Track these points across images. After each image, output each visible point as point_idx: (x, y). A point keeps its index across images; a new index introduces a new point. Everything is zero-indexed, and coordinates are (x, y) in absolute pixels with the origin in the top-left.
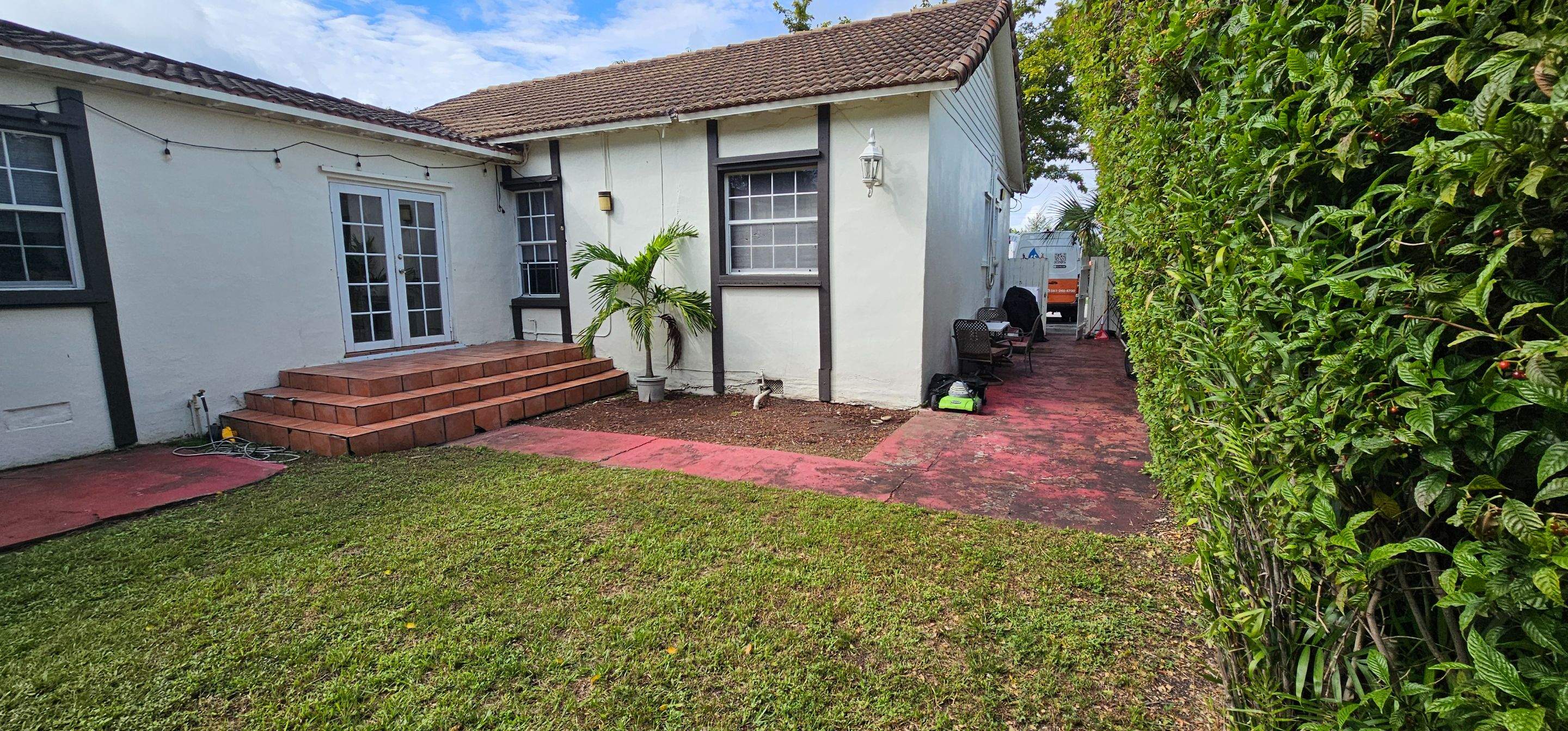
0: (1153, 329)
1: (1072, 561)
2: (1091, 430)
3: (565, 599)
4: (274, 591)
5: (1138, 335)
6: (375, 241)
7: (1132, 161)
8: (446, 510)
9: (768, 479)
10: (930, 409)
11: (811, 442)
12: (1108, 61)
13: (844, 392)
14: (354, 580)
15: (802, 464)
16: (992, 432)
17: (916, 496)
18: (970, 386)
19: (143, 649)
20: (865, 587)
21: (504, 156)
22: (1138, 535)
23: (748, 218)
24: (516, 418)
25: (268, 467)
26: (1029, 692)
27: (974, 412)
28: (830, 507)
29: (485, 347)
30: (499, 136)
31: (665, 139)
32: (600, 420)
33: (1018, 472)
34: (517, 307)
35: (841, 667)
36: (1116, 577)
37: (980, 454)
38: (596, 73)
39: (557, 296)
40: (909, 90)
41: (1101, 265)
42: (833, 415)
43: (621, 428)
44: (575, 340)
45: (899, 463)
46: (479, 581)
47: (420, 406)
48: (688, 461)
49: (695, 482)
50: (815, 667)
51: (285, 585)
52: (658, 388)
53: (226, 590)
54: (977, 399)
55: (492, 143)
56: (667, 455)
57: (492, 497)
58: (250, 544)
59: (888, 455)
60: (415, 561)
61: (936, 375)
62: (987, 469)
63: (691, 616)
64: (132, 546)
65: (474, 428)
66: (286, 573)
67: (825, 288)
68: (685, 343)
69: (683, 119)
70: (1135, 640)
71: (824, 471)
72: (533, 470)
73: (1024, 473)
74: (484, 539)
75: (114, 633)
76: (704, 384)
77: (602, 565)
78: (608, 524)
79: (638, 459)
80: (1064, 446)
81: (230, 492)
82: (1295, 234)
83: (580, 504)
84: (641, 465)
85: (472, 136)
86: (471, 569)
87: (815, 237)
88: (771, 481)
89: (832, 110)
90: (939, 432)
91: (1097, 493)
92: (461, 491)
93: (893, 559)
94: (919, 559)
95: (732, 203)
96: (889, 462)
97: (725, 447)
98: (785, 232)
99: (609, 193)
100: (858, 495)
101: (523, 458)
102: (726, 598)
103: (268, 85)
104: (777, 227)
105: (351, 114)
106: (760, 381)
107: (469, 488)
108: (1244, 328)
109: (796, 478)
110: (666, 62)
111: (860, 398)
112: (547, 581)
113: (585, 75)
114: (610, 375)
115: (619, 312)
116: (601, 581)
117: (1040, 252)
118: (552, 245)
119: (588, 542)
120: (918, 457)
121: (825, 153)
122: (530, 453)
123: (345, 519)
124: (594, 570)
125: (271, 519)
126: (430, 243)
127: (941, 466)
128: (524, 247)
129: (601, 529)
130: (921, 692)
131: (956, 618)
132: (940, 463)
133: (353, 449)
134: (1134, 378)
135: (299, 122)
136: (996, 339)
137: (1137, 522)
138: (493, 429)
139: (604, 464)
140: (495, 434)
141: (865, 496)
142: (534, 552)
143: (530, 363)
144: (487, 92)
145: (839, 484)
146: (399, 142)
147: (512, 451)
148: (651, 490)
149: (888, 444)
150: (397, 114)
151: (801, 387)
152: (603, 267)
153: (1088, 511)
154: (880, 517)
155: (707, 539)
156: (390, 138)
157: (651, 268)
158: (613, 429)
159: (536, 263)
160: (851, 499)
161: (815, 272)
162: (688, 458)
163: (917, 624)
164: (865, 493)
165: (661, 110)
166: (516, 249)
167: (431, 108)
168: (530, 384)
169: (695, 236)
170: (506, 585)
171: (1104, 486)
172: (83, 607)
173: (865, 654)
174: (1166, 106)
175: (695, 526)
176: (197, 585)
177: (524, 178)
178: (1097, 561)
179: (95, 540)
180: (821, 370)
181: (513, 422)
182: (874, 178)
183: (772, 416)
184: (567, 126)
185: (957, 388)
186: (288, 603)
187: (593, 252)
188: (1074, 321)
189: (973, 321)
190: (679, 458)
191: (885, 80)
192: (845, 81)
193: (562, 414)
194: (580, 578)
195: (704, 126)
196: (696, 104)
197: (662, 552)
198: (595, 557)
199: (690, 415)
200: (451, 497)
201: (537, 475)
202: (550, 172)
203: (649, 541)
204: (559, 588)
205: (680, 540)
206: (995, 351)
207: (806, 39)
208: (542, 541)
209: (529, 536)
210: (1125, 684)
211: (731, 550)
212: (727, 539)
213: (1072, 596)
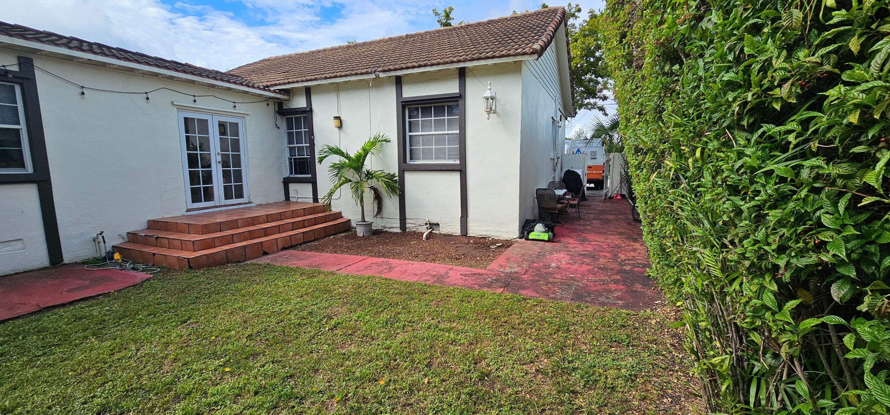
0: (655, 194)
1: (610, 326)
2: (615, 250)
3: (318, 352)
4: (145, 350)
5: (643, 197)
6: (205, 145)
7: (640, 99)
8: (247, 300)
9: (433, 281)
10: (524, 239)
11: (457, 259)
12: (625, 43)
13: (474, 230)
14: (192, 343)
15: (452, 271)
16: (560, 252)
17: (518, 289)
18: (546, 226)
19: (67, 386)
20: (493, 343)
21: (278, 96)
22: (646, 311)
23: (418, 131)
24: (286, 246)
25: (141, 276)
26: (590, 404)
27: (549, 241)
28: (470, 296)
29: (268, 205)
30: (276, 85)
31: (372, 87)
32: (334, 247)
33: (576, 275)
34: (287, 182)
35: (480, 390)
36: (635, 335)
37: (554, 265)
38: (331, 50)
39: (310, 176)
40: (510, 60)
41: (616, 157)
42: (469, 243)
43: (347, 251)
44: (319, 201)
45: (508, 270)
46: (267, 342)
47: (230, 240)
48: (386, 271)
49: (391, 282)
50: (465, 391)
51: (153, 346)
52: (368, 228)
53: (117, 349)
54: (550, 233)
55: (272, 89)
56: (374, 267)
57: (273, 292)
58: (131, 322)
59: (501, 266)
60: (229, 331)
61: (527, 220)
62: (558, 273)
63: (392, 361)
64: (61, 324)
65: (262, 252)
66: (153, 339)
67: (464, 170)
68: (384, 202)
69: (382, 75)
70: (648, 372)
71: (465, 275)
72: (297, 276)
73: (579, 276)
74: (269, 317)
75: (50, 376)
76: (395, 226)
77: (339, 332)
78: (342, 308)
79: (357, 269)
80: (601, 260)
81: (119, 291)
82: (749, 140)
83: (325, 296)
84: (359, 273)
85: (261, 85)
86: (263, 335)
87: (457, 142)
89: (467, 70)
90: (531, 252)
91: (621, 287)
92: (255, 289)
93: (507, 326)
94: (522, 326)
95: (410, 123)
96: (502, 270)
97: (408, 262)
98: (440, 139)
99: (340, 117)
100: (485, 289)
101: (292, 270)
102: (412, 351)
103: (142, 55)
104: (436, 136)
105: (191, 72)
106: (426, 224)
107: (261, 287)
108: (716, 194)
109: (448, 280)
110: (371, 43)
111: (484, 233)
112: (307, 342)
113: (325, 50)
114: (340, 221)
115: (347, 184)
116: (338, 341)
117: (582, 150)
118: (306, 147)
119: (331, 318)
120: (518, 267)
121: (463, 95)
122: (295, 266)
123: (187, 306)
124: (334, 335)
125: (143, 307)
126: (236, 145)
127: (532, 272)
128: (290, 149)
129: (338, 311)
130: (528, 404)
131: (545, 361)
132: (531, 271)
133: (191, 265)
134: (639, 221)
135: (160, 76)
136: (559, 199)
137: (644, 303)
138: (273, 253)
139: (338, 272)
140: (274, 255)
141: (489, 290)
142: (299, 324)
143: (294, 214)
144: (269, 60)
145: (474, 283)
146: (218, 88)
147: (285, 265)
148: (366, 287)
149: (501, 259)
150: (217, 72)
151: (450, 227)
152: (336, 159)
153: (616, 297)
154: (499, 302)
155: (399, 316)
156: (213, 86)
157: (364, 160)
158: (343, 252)
159: (297, 157)
160: (482, 291)
161: (458, 162)
162: (386, 268)
163: (523, 364)
164: (489, 288)
165: (369, 70)
166: (286, 149)
167: (236, 69)
168: (295, 226)
169: (389, 141)
170: (283, 344)
171: (624, 282)
172: (31, 361)
173: (494, 383)
174: (662, 69)
175: (393, 309)
176: (99, 347)
177: (290, 109)
178: (624, 326)
179: (38, 320)
180: (461, 217)
181: (284, 249)
182: (491, 109)
183: (434, 244)
184: (316, 79)
185: (539, 227)
186: (154, 357)
187: (331, 150)
188: (602, 189)
189: (547, 189)
190: (381, 268)
191: (496, 54)
192: (474, 55)
193: (313, 243)
194: (326, 340)
195: (394, 80)
196: (390, 67)
197: (374, 324)
198: (335, 327)
199: (387, 244)
200: (249, 292)
201: (299, 279)
202: (305, 106)
203: (366, 317)
204: (314, 346)
205: (384, 316)
206: (559, 206)
207: (450, 30)
208: (304, 318)
209: (296, 315)
210: (644, 398)
211: (414, 322)
212: (411, 316)
213: (611, 347)
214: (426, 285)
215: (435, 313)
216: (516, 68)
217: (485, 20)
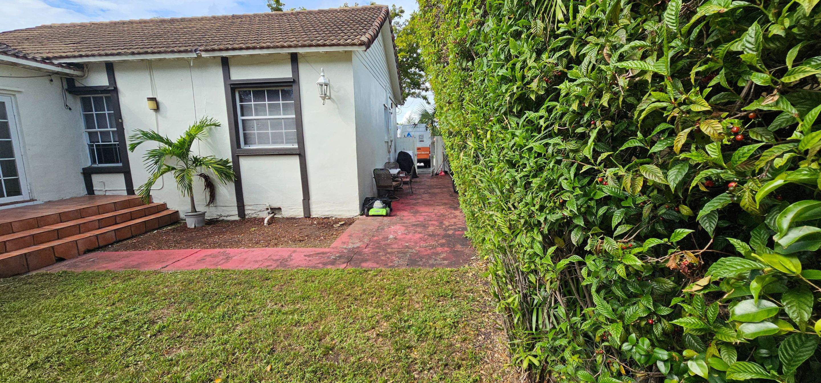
0: (464, 170)
1: (437, 284)
2: (440, 219)
3: (135, 365)
5: (457, 172)
7: (449, 90)
8: (29, 321)
9: (275, 265)
10: (365, 216)
11: (300, 241)
12: (435, 42)
13: (317, 211)
15: (295, 254)
16: (396, 224)
17: (360, 263)
18: (384, 202)
20: (336, 317)
21: (66, 71)
22: (464, 266)
23: (252, 115)
24: (91, 248)
26: (423, 355)
27: (386, 215)
28: (314, 276)
29: (62, 202)
30: (61, 57)
31: (193, 66)
32: (159, 242)
33: (410, 243)
34: (88, 173)
35: (325, 365)
36: (457, 288)
37: (391, 236)
38: (140, 22)
39: (120, 165)
40: (341, 49)
41: (439, 140)
42: (312, 224)
43: (175, 246)
44: (136, 193)
45: (350, 246)
48: (223, 261)
49: (229, 273)
50: (310, 369)
52: (200, 218)
54: (388, 209)
55: (56, 62)
56: (208, 259)
57: (71, 305)
59: (344, 243)
61: (367, 198)
62: (395, 243)
63: (230, 356)
65: (54, 259)
67: (302, 154)
68: (217, 190)
69: (204, 55)
70: (467, 317)
71: (309, 256)
72: (107, 282)
73: (413, 244)
74: (65, 336)
76: (232, 214)
77: (165, 336)
78: (168, 309)
79: (188, 264)
80: (430, 228)
82: (518, 124)
83: (146, 299)
84: (191, 268)
85: (37, 56)
86: (54, 359)
87: (295, 127)
88: (278, 266)
89: (299, 56)
90: (370, 228)
91: (446, 249)
92: (43, 305)
93: (350, 299)
94: (364, 296)
95: (242, 107)
96: (345, 246)
97: (247, 250)
98: (276, 124)
99: (155, 98)
100: (329, 267)
101: (98, 275)
102: (253, 341)
104: (271, 121)
106: (268, 209)
107: (53, 301)
108: (501, 168)
109: (291, 263)
110: (191, 20)
111: (326, 213)
112: (121, 355)
113: (131, 22)
114: (165, 213)
115: (169, 173)
116: (164, 347)
117: (412, 134)
118: (113, 132)
119: (153, 323)
120: (360, 242)
121: (296, 80)
122: (104, 270)
124: (158, 341)
128: (90, 133)
129: (163, 313)
130: (370, 368)
131: (385, 324)
132: (371, 244)
134: (457, 193)
136: (394, 178)
137: (463, 260)
138: (73, 257)
139: (164, 270)
140: (74, 260)
141: (333, 267)
142: (109, 337)
143: (101, 209)
145: (318, 262)
147: (89, 270)
148: (198, 282)
149: (344, 237)
151: (292, 210)
152: (155, 145)
153: (443, 258)
154: (342, 278)
155: (239, 307)
157: (190, 145)
158: (169, 248)
159: (101, 143)
160: (325, 269)
161: (296, 146)
162: (223, 259)
163: (366, 331)
164: (333, 265)
165: (189, 48)
166: (83, 134)
168: (102, 224)
169: (219, 126)
170: (86, 365)
171: (448, 245)
173: (338, 355)
174: (461, 65)
175: (230, 301)
177: (86, 87)
178: (448, 282)
180: (304, 200)
181: (89, 251)
182: (325, 95)
183: (276, 229)
184: (119, 54)
185: (378, 204)
187: (146, 136)
188: (430, 167)
189: (382, 169)
190: (217, 260)
191: (327, 42)
192: (305, 41)
193: (129, 241)
194: (147, 349)
195: (220, 61)
196: (213, 47)
197: (207, 321)
198: (159, 332)
199: (223, 233)
200: (34, 311)
201: (110, 285)
202: (107, 84)
203: (199, 315)
204: (131, 358)
205: (220, 311)
206: (394, 183)
207: (280, 15)
208: (116, 328)
209: (105, 327)
210: (465, 340)
211: (255, 311)
212: (252, 304)
213: (439, 301)
214: (267, 271)
215: (278, 297)
216: (347, 57)
217: (316, 9)
